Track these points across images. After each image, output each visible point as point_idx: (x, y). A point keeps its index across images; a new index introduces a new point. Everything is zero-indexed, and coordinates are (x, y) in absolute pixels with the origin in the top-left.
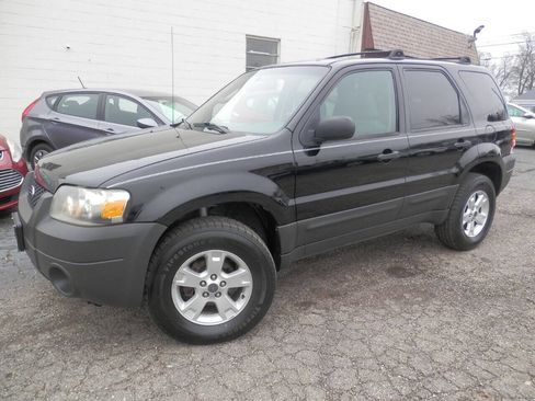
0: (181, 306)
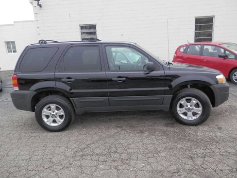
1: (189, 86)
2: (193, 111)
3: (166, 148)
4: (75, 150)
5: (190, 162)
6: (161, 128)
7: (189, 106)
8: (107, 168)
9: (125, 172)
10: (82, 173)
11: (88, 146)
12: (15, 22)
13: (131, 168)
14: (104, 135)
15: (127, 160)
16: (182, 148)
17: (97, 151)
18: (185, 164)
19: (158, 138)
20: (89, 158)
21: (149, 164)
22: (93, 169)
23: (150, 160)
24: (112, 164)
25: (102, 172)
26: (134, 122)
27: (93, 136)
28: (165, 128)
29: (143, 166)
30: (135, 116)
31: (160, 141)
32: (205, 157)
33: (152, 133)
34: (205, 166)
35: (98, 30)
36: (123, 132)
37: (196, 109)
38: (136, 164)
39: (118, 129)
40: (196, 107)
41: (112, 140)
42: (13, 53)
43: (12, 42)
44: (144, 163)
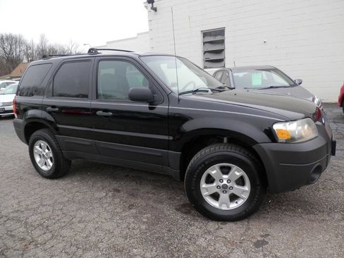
1: (225, 140)
2: (232, 191)
7: (225, 182)
35: (228, 37)
37: (237, 189)
40: (237, 184)
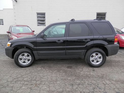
0: (20, 61)
3: (62, 79)
4: (14, 78)
5: (71, 87)
6: (64, 68)
8: (26, 88)
9: (34, 91)
10: (12, 90)
11: (22, 76)
12: (3, 9)
13: (39, 89)
14: (33, 71)
15: (39, 84)
16: (70, 80)
17: (25, 79)
18: (68, 88)
19: (60, 74)
20: (19, 82)
21: (49, 87)
22: (18, 88)
23: (51, 85)
24: (29, 86)
25: (22, 90)
26: (52, 65)
27: (28, 71)
28: (66, 69)
29: (45, 88)
30: (54, 62)
31: (60, 75)
32: (79, 85)
33: (59, 71)
34: (77, 90)
35: (46, 16)
36: (44, 70)
38: (43, 86)
39: (42, 68)
41: (36, 74)
42: (2, 25)
43: (1, 19)
44: (47, 87)
